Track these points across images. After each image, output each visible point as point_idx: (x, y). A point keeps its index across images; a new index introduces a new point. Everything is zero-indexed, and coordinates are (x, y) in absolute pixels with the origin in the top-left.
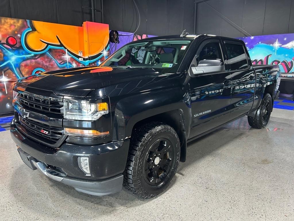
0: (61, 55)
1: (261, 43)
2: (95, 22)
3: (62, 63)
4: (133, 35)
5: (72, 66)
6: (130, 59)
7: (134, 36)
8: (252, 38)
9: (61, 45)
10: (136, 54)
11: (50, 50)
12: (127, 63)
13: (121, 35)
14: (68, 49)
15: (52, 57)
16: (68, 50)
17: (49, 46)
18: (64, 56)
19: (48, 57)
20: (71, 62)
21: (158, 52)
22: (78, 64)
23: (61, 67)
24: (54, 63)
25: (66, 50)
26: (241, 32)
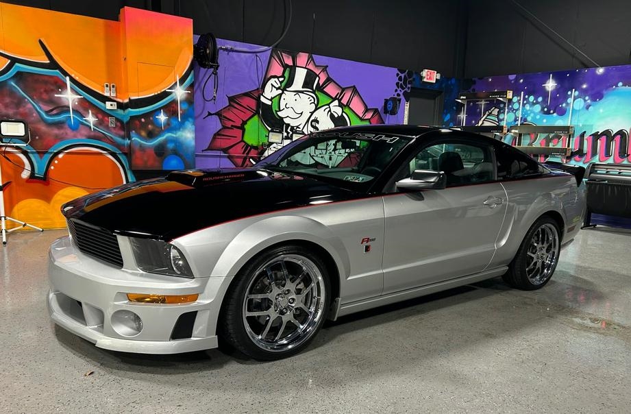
0: (52, 90)
1: (624, 85)
2: (153, 10)
3: (55, 112)
4: (270, 51)
5: (85, 120)
6: (257, 113)
7: (271, 56)
8: (601, 71)
9: (53, 65)
10: (275, 101)
11: (19, 76)
12: (249, 123)
13: (232, 50)
14: (73, 76)
15: (23, 93)
16: (72, 80)
17: (17, 64)
18: (60, 93)
19: (12, 93)
20: (81, 111)
21: (344, 101)
22: (103, 117)
23: (50, 122)
24: (30, 109)
25: (68, 78)
26: (573, 56)
